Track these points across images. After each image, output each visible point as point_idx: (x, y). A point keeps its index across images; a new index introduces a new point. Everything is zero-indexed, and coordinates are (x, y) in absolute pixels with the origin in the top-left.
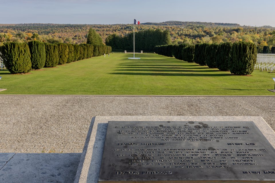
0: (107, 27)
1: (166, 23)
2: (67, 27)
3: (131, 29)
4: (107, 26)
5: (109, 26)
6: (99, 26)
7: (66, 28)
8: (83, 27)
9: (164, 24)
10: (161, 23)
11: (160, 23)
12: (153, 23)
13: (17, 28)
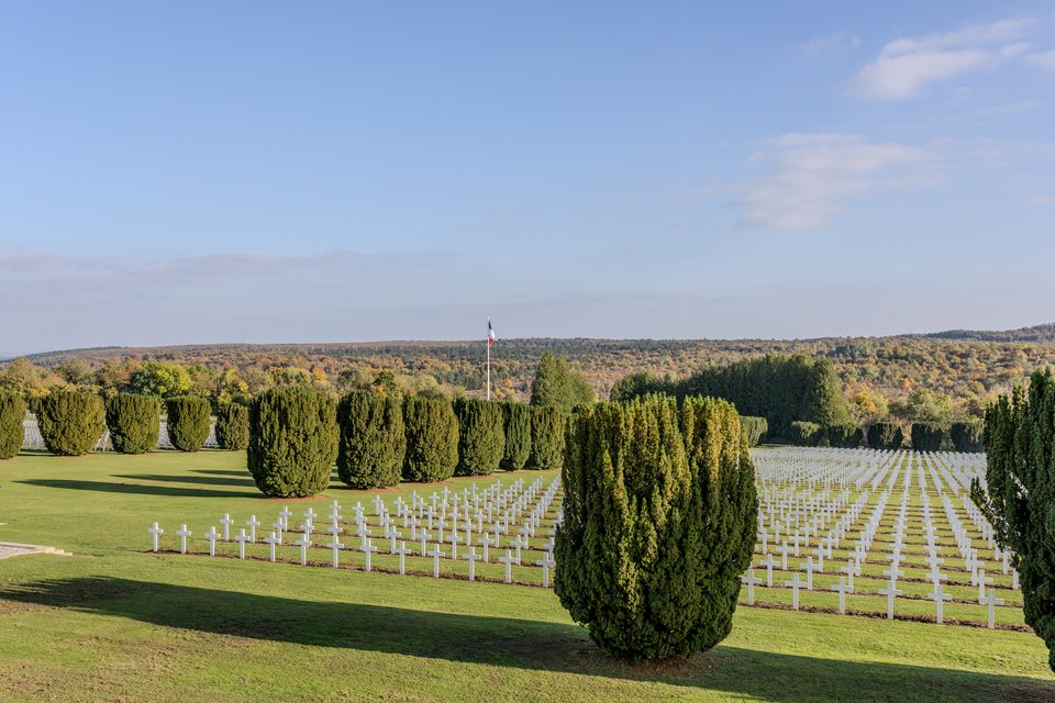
0: (776, 348)
1: (1037, 333)
2: (629, 348)
3: (853, 356)
4: (774, 345)
5: (783, 346)
6: (743, 346)
7: (622, 352)
8: (681, 351)
9: (1023, 335)
10: (1011, 332)
11: (1007, 332)
12: (978, 333)
13: (462, 352)
